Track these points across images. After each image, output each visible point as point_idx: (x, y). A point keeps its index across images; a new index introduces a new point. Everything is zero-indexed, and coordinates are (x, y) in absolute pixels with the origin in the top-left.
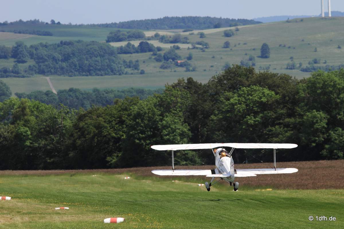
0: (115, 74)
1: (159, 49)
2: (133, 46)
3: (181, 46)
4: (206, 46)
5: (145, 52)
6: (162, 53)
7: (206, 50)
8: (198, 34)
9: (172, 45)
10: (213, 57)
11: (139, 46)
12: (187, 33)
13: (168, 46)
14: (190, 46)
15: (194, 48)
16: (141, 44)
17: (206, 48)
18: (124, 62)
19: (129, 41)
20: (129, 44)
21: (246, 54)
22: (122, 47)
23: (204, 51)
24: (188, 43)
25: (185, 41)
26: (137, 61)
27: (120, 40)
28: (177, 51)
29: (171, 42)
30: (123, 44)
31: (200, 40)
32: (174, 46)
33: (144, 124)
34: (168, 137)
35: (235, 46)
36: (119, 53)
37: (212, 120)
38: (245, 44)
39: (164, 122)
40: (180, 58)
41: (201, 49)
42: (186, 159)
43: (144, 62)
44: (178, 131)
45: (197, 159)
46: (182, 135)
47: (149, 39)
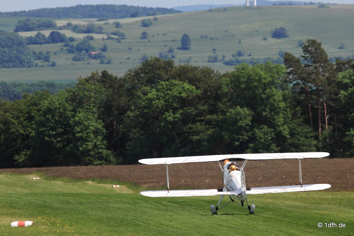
0: (23, 66)
1: (72, 39)
2: (44, 36)
3: (96, 36)
4: (122, 36)
5: (57, 42)
6: (75, 44)
7: (122, 41)
8: (113, 24)
9: (85, 35)
10: (130, 49)
11: (49, 36)
12: (102, 23)
13: (81, 36)
14: (105, 36)
15: (109, 38)
16: (52, 34)
17: (122, 38)
18: (34, 53)
19: (39, 30)
20: (38, 35)
21: (165, 46)
22: (31, 37)
23: (120, 42)
24: (103, 33)
25: (100, 31)
26: (48, 53)
27: (29, 29)
28: (91, 42)
29: (85, 32)
30: (32, 34)
31: (116, 30)
32: (88, 37)
33: (55, 120)
34: (80, 134)
35: (153, 37)
36: (28, 44)
37: (129, 117)
38: (164, 35)
39: (77, 118)
40: (94, 49)
41: (117, 40)
42: (100, 158)
43: (55, 54)
44: (92, 128)
45: (112, 158)
46: (96, 132)
47: (61, 28)
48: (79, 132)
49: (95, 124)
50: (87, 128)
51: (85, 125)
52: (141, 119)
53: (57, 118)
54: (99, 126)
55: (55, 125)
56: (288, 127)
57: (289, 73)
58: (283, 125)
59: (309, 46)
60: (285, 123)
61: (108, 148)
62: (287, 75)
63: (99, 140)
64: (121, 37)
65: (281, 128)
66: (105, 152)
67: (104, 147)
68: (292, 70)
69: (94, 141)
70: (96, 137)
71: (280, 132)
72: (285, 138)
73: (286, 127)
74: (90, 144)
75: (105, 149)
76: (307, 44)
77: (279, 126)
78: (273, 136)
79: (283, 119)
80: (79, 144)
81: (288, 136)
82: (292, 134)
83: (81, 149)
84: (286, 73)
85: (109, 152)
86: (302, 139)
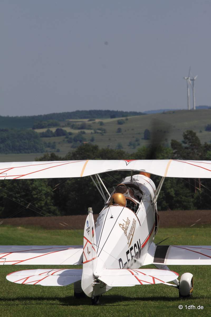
0: (38, 152)
1: (70, 134)
2: (52, 132)
3: (87, 131)
4: (105, 131)
5: (60, 136)
6: (73, 137)
7: (104, 134)
8: (98, 123)
9: (80, 131)
10: (110, 139)
11: (55, 132)
12: (91, 122)
13: (76, 131)
14: (93, 131)
15: (96, 132)
16: (57, 130)
17: (105, 133)
18: (45, 143)
19: (49, 128)
20: (48, 131)
21: (133, 137)
22: (43, 132)
23: (103, 135)
24: (91, 129)
25: (89, 127)
26: (54, 143)
27: (42, 127)
28: (84, 135)
29: (79, 129)
30: (44, 130)
31: (100, 127)
32: (81, 132)
33: (20, 187)
34: (36, 196)
35: (125, 131)
36: (41, 137)
37: (68, 184)
38: (133, 130)
39: (34, 185)
40: (85, 140)
41: (101, 133)
42: (50, 212)
43: (59, 143)
44: (44, 192)
45: (57, 212)
46: (47, 194)
47: (63, 127)
48: (35, 195)
49: (45, 189)
50: (41, 191)
51: (39, 190)
52: (77, 186)
53: (21, 185)
54: (49, 191)
55: (19, 190)
56: (174, 190)
57: (175, 153)
58: (170, 188)
59: (188, 135)
60: (172, 187)
61: (54, 205)
62: (173, 154)
63: (49, 200)
64: (103, 132)
65: (169, 190)
66: (53, 208)
67: (52, 204)
68: (177, 151)
69: (46, 200)
70: (46, 197)
71: (169, 193)
72: (172, 197)
73: (172, 189)
74: (43, 202)
75: (52, 206)
76: (186, 133)
77: (168, 189)
78: (164, 195)
79: (170, 185)
80: (35, 202)
81: (174, 196)
82: (177, 194)
83: (37, 206)
84: (172, 153)
85: (55, 208)
86: (183, 197)
